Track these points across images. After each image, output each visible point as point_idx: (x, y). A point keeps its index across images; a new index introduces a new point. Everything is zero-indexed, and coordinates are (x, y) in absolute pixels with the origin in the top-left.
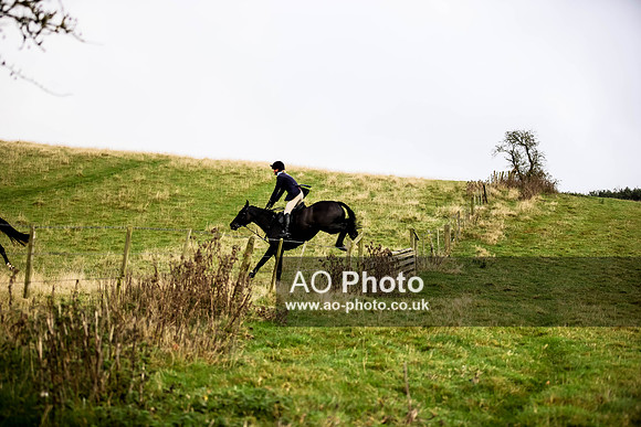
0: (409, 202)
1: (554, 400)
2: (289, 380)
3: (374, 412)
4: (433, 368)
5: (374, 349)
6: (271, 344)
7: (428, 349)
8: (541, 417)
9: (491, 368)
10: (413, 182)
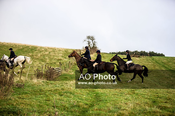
0: (60, 55)
1: (96, 109)
2: (23, 104)
3: (46, 113)
4: (63, 100)
5: (47, 95)
6: (19, 94)
7: (62, 95)
8: (92, 114)
9: (79, 100)
10: (61, 49)
